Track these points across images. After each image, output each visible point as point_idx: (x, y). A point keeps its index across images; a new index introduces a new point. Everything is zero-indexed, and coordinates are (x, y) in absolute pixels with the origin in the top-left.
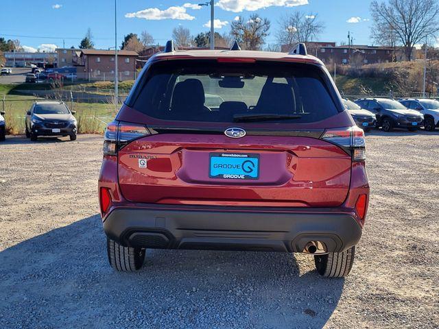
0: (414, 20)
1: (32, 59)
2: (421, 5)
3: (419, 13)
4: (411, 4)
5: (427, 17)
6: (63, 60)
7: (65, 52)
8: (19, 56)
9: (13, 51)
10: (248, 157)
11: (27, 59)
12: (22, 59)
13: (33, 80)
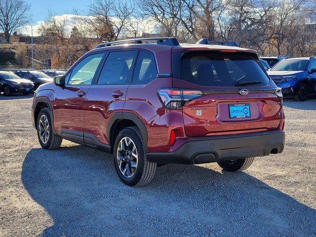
0: (10, 14)
2: (14, 4)
3: (13, 10)
4: (7, 3)
5: (19, 12)
10: (245, 105)
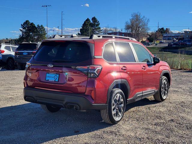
1: (175, 36)
6: (187, 36)
7: (188, 33)
8: (169, 35)
9: (167, 33)
10: (56, 74)
11: (172, 36)
12: (170, 36)
13: (171, 45)
